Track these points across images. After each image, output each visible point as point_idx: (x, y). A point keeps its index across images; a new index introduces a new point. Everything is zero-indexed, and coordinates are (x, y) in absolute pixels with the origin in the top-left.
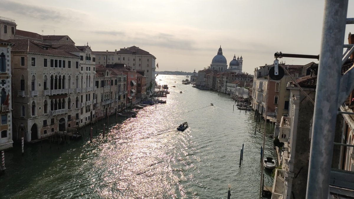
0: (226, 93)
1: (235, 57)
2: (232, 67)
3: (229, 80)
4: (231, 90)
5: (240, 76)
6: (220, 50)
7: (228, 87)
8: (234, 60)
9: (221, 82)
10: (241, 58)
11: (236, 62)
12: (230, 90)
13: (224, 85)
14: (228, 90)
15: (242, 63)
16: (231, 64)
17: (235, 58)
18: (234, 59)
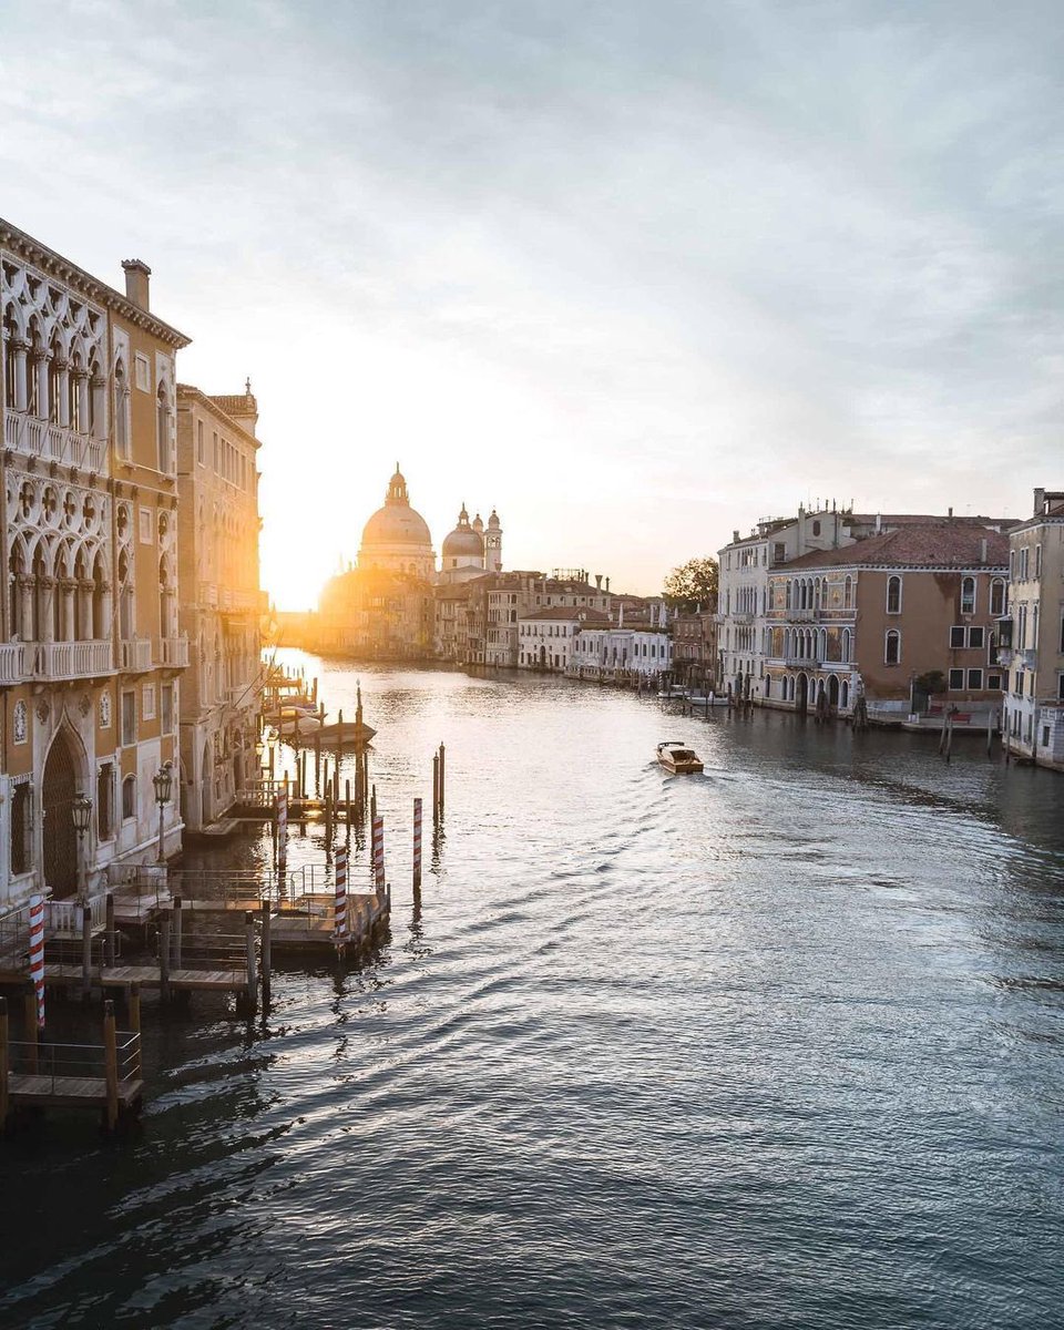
0: (514, 668)
1: (464, 515)
2: (455, 562)
3: (525, 605)
4: (543, 648)
5: (569, 589)
6: (398, 482)
7: (522, 640)
8: (463, 529)
9: (479, 618)
10: (494, 520)
11: (471, 537)
12: (538, 652)
13: (502, 633)
14: (525, 651)
15: (498, 541)
16: (451, 548)
17: (464, 522)
18: (459, 525)
